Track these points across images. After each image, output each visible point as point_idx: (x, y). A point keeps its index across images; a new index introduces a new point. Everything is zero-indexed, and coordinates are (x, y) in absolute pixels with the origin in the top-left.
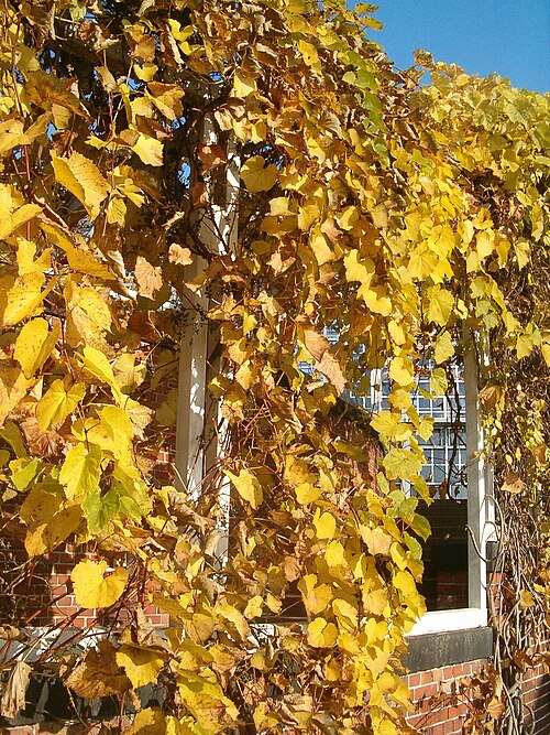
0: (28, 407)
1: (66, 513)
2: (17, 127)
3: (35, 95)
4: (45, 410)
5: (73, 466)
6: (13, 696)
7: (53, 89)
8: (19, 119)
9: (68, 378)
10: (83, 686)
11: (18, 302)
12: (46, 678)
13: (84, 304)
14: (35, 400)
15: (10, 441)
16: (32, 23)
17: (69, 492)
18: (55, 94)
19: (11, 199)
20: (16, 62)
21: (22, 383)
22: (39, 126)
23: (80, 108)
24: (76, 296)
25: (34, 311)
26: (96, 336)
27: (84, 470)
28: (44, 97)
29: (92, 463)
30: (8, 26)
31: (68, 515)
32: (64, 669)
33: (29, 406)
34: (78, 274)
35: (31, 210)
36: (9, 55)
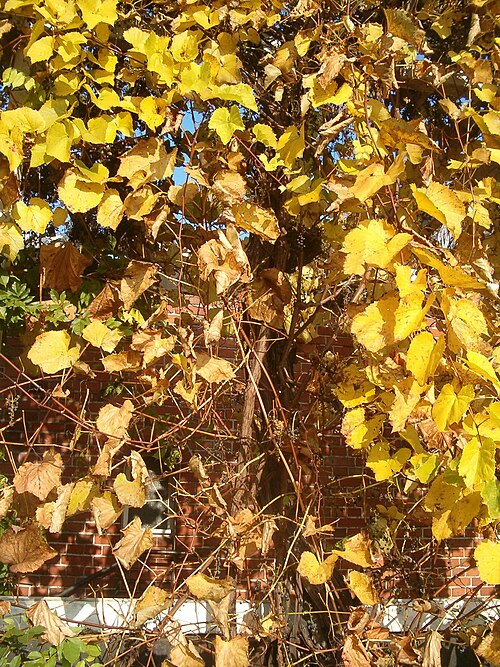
0: (424, 411)
1: (466, 500)
2: (379, 170)
3: (389, 139)
4: (440, 412)
5: (470, 459)
6: (432, 662)
7: (404, 132)
8: (379, 162)
9: (456, 381)
10: (493, 654)
11: (404, 320)
12: (452, 645)
13: (461, 314)
14: (429, 403)
15: (409, 441)
16: (376, 79)
17: (468, 482)
18: (406, 136)
19: (384, 232)
20: (369, 115)
21: (415, 390)
22: (397, 166)
23: (430, 144)
24: (453, 307)
25: (419, 325)
26: (475, 341)
27: (480, 462)
28: (397, 140)
29: (487, 454)
30: (357, 86)
31: (467, 501)
32: (473, 639)
33: (424, 409)
34: (451, 289)
35: (403, 239)
36: (362, 110)
